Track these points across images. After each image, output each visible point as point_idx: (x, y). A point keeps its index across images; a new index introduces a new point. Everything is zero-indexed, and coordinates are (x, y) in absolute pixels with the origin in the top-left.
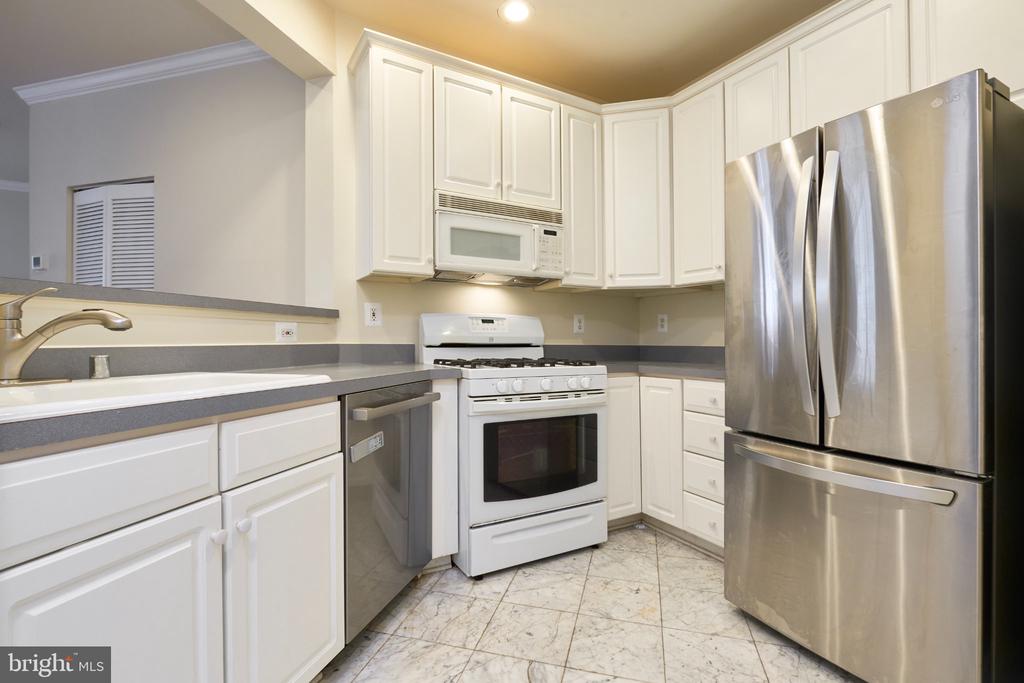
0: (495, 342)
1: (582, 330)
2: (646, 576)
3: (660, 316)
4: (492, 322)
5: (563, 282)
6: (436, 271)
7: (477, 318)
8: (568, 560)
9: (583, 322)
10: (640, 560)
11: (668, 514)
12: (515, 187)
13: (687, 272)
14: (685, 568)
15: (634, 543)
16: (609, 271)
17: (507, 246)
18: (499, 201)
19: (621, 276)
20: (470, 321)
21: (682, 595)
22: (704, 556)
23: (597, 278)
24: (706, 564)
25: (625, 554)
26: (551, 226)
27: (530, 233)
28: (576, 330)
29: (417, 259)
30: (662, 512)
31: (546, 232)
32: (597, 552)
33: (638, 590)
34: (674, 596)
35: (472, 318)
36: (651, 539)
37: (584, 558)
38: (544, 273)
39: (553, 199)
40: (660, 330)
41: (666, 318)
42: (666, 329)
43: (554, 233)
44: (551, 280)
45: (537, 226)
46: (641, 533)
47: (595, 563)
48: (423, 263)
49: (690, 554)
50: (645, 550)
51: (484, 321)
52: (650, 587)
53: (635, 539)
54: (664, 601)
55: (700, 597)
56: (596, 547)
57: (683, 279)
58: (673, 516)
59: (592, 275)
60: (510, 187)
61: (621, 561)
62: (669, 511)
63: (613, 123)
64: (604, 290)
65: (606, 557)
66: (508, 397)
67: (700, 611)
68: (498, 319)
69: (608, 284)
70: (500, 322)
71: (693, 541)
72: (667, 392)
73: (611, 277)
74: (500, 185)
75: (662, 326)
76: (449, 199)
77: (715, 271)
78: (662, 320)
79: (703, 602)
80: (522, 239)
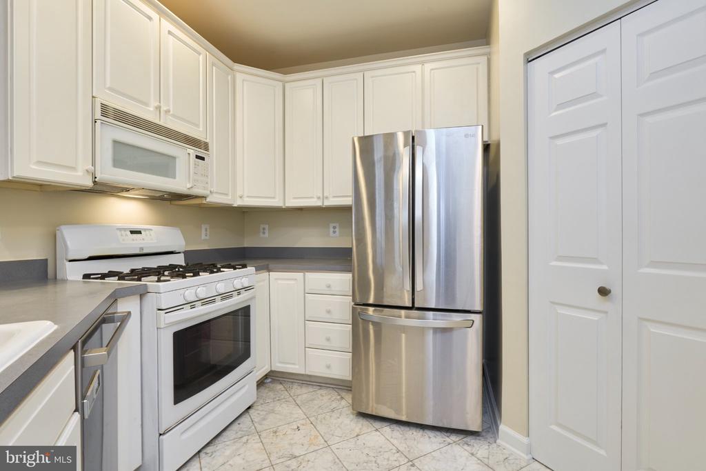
0: (145, 251)
1: (207, 238)
2: (296, 416)
3: (262, 226)
4: (139, 232)
5: (208, 200)
6: (95, 182)
7: (125, 229)
8: (235, 427)
9: (208, 230)
10: (284, 405)
11: (293, 366)
12: (171, 113)
13: (295, 198)
14: (314, 400)
15: (271, 394)
16: (239, 193)
17: (165, 165)
18: (157, 121)
19: (248, 197)
20: (118, 232)
21: (324, 418)
22: (318, 387)
23: (230, 198)
24: (323, 392)
25: (271, 405)
26: (201, 153)
27: (184, 155)
28: (203, 237)
29: (73, 169)
30: (288, 366)
31: (198, 157)
32: (251, 411)
33: (298, 427)
34: (321, 422)
35: (120, 229)
36: (280, 387)
37: (246, 420)
38: (196, 191)
39: (201, 129)
40: (262, 235)
41: (267, 227)
42: (267, 235)
43: (203, 159)
44: (197, 197)
45: (192, 151)
46: (271, 385)
47: (256, 420)
48: (80, 173)
49: (311, 389)
50: (283, 397)
51: (132, 232)
52: (304, 422)
53: (270, 391)
54: (318, 427)
55: (335, 415)
56: (249, 408)
57: (292, 203)
58: (297, 367)
59: (227, 194)
60: (167, 112)
61: (273, 411)
62: (293, 364)
63: (243, 80)
64: (235, 207)
65: (261, 413)
66: (192, 304)
67: (341, 423)
68: (145, 230)
69: (238, 203)
70: (147, 232)
71: (308, 379)
72: (293, 282)
73: (241, 197)
74: (158, 108)
75: (264, 233)
76: (111, 112)
77: (315, 200)
78: (264, 229)
79: (339, 418)
80: (177, 160)
